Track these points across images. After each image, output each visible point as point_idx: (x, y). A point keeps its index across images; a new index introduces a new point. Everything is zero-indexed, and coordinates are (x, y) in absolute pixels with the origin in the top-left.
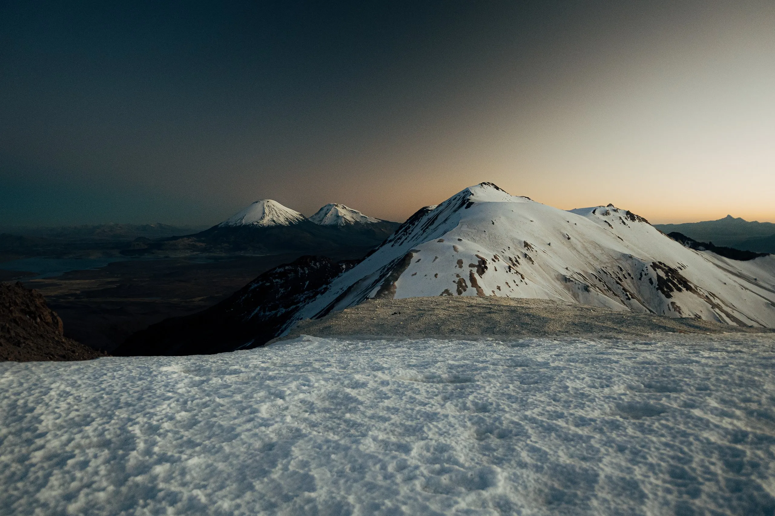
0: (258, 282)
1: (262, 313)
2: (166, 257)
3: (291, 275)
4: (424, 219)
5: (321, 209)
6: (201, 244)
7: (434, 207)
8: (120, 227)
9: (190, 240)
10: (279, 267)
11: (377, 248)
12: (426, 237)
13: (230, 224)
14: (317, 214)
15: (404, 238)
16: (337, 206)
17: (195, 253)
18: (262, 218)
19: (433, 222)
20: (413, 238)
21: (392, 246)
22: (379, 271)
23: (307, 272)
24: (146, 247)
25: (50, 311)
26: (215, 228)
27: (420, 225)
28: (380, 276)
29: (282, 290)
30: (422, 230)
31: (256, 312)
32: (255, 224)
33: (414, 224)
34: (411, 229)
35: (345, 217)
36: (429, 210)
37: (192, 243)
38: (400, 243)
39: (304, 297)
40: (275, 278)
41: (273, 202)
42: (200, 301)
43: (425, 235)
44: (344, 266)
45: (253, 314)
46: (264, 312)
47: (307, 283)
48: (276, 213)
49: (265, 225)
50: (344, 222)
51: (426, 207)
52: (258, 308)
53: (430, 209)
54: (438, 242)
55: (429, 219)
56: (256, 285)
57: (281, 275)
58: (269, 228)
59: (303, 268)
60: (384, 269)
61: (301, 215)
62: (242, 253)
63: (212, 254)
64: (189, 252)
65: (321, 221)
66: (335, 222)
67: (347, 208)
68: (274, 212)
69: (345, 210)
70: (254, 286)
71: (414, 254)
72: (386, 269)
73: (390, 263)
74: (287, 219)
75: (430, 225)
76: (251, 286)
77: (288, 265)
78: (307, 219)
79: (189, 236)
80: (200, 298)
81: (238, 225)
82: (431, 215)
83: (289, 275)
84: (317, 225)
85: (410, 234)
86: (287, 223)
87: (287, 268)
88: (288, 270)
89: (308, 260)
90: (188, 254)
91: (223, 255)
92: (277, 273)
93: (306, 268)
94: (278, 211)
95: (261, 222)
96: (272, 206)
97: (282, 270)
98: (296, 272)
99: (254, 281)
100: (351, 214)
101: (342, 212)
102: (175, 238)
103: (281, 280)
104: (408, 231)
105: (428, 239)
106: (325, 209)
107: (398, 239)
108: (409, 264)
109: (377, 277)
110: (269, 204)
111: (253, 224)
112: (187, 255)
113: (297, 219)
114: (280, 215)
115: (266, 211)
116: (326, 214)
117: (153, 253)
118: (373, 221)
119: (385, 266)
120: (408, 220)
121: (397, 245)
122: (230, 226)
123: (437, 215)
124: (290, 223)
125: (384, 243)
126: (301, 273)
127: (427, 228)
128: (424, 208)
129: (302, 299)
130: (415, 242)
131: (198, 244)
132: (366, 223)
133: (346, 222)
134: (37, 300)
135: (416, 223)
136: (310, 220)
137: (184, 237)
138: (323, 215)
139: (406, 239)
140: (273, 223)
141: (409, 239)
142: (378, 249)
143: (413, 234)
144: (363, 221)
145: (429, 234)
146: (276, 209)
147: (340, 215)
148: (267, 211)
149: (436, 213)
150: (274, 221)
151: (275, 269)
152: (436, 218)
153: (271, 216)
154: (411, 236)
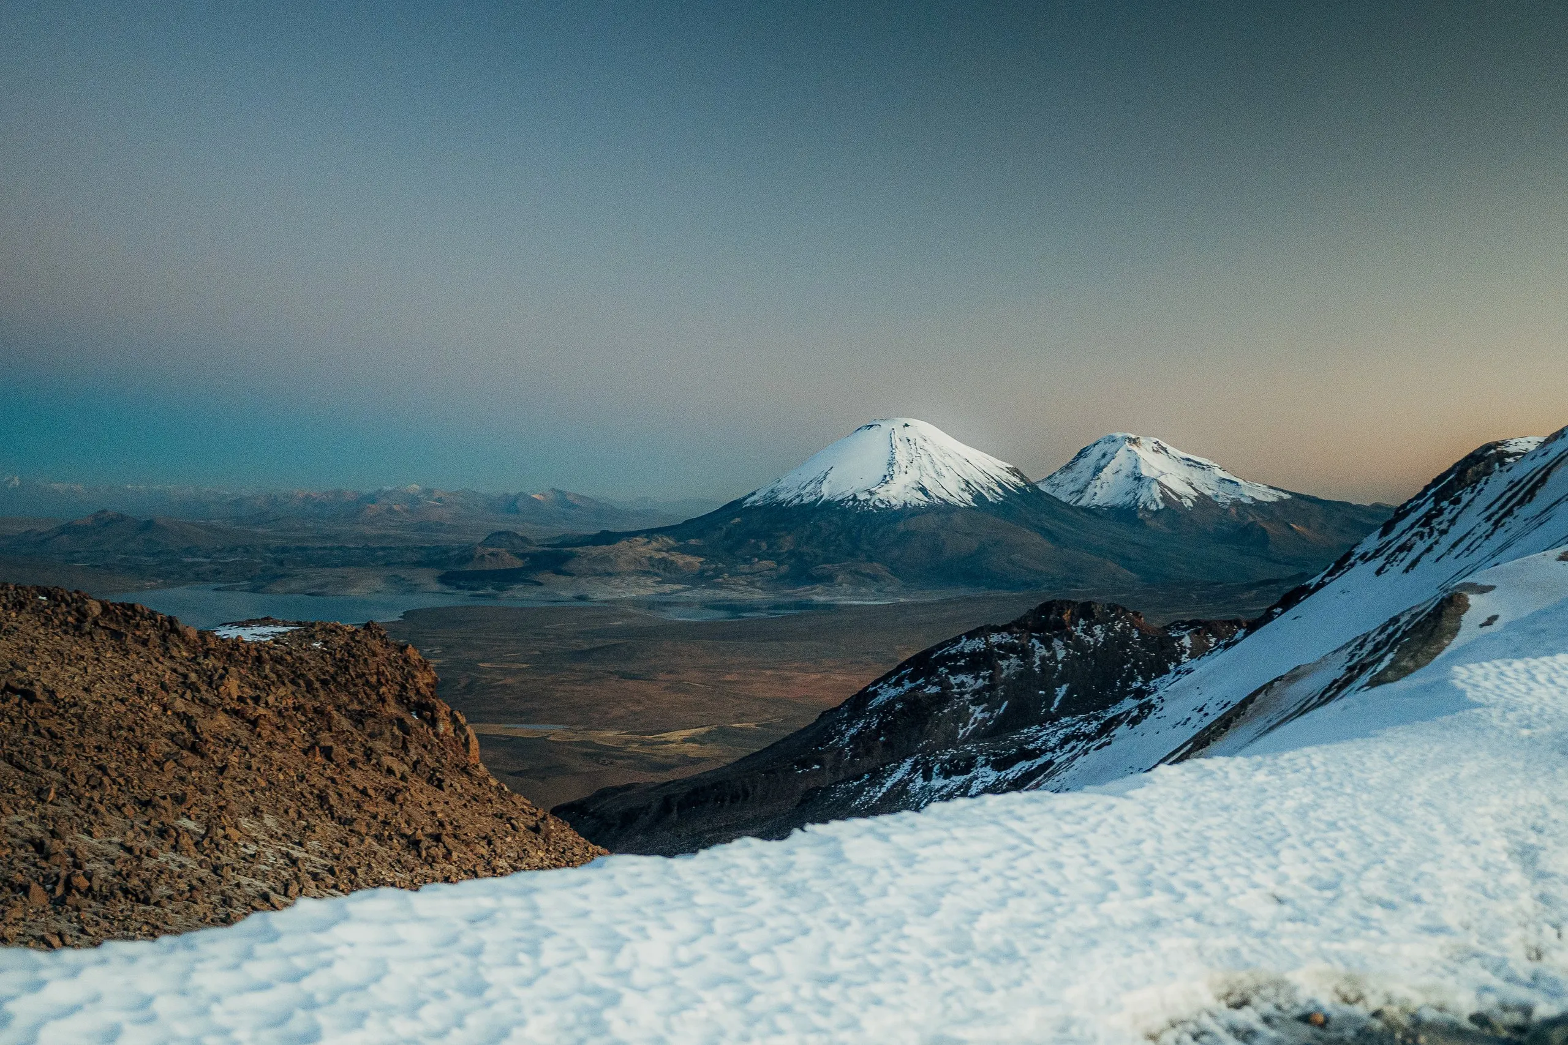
0: (898, 683)
1: (920, 782)
2: (581, 598)
3: (1010, 665)
4: (1497, 484)
5: (1082, 454)
6: (689, 559)
7: (1529, 443)
8: (439, 500)
9: (654, 544)
10: (970, 635)
11: (1314, 581)
12: (1506, 545)
13: (781, 497)
14: (1068, 468)
15: (1420, 546)
16: (1134, 441)
17: (667, 588)
18: (885, 480)
19: (1531, 493)
20: (1454, 546)
21: (1379, 572)
22: (1344, 655)
23: (1061, 654)
24: (519, 563)
25: (449, 709)
26: (734, 507)
27: (1481, 503)
28: (1350, 669)
29: (978, 713)
30: (1488, 519)
31: (898, 775)
32: (862, 497)
33: (1458, 501)
34: (1446, 516)
35: (1162, 479)
36: (1509, 455)
37: (659, 556)
38: (1406, 563)
39: (1061, 734)
40: (955, 671)
41: (922, 428)
42: (685, 741)
43: (1499, 537)
44: (1187, 642)
45: (889, 784)
46: (927, 777)
47: (1062, 691)
48: (932, 461)
49: (893, 502)
50: (1158, 496)
51: (1498, 444)
52: (907, 765)
53: (1511, 450)
54: (1561, 559)
55: (1513, 484)
56: (893, 692)
57: (976, 662)
58: (908, 512)
59: (1047, 643)
60: (1361, 646)
61: (1014, 471)
62: (819, 596)
63: (722, 594)
64: (649, 582)
65: (1081, 491)
66: (1128, 499)
67: (1170, 449)
68: (925, 460)
69: (1162, 456)
70: (887, 693)
71: (1473, 599)
72: (1369, 647)
73: (1383, 629)
74: (968, 483)
75: (1521, 503)
76: (875, 694)
77: (998, 630)
78: (1033, 486)
79: (650, 533)
80: (686, 733)
81: (806, 500)
82: (1521, 471)
83: (1004, 663)
84: (1067, 504)
85: (1443, 532)
86: (968, 497)
87: (995, 638)
88: (1000, 646)
89: (1066, 617)
90: (647, 589)
91: (757, 596)
92: (962, 655)
93: (1057, 643)
94: (936, 456)
95: (882, 493)
96: (920, 442)
97: (978, 644)
98: (1025, 654)
99: (885, 678)
100: (1184, 472)
101: (1152, 464)
102: (607, 538)
103: (976, 678)
104: (1434, 522)
105: (1512, 551)
106: (1095, 454)
107: (1401, 549)
108: (1454, 632)
109: (1337, 670)
110: (909, 433)
111: (855, 499)
112: (643, 592)
113: (1000, 485)
114: (944, 471)
115: (897, 457)
116: (1099, 469)
117: (540, 584)
118: (1260, 497)
119: (1366, 636)
120: (1427, 488)
121: (1396, 570)
122: (780, 504)
123: (1548, 470)
124: (979, 497)
125: (1342, 564)
126: (1043, 659)
127: (1510, 512)
128: (1489, 447)
129: (1053, 741)
130: (1463, 562)
131: (680, 559)
132: (1237, 503)
133: (1165, 498)
134: (418, 674)
135: (1466, 498)
136: (1043, 487)
137: (635, 534)
138: (1087, 474)
139: (1429, 549)
140: (920, 495)
141: (1438, 550)
142: (1320, 586)
143: (1455, 533)
144: (1225, 496)
145: (1518, 535)
146: (931, 450)
147: (1145, 472)
148: (901, 457)
149: (1541, 462)
150: (923, 490)
151: (957, 640)
152: (1543, 480)
153: (914, 474)
154: (1446, 541)
